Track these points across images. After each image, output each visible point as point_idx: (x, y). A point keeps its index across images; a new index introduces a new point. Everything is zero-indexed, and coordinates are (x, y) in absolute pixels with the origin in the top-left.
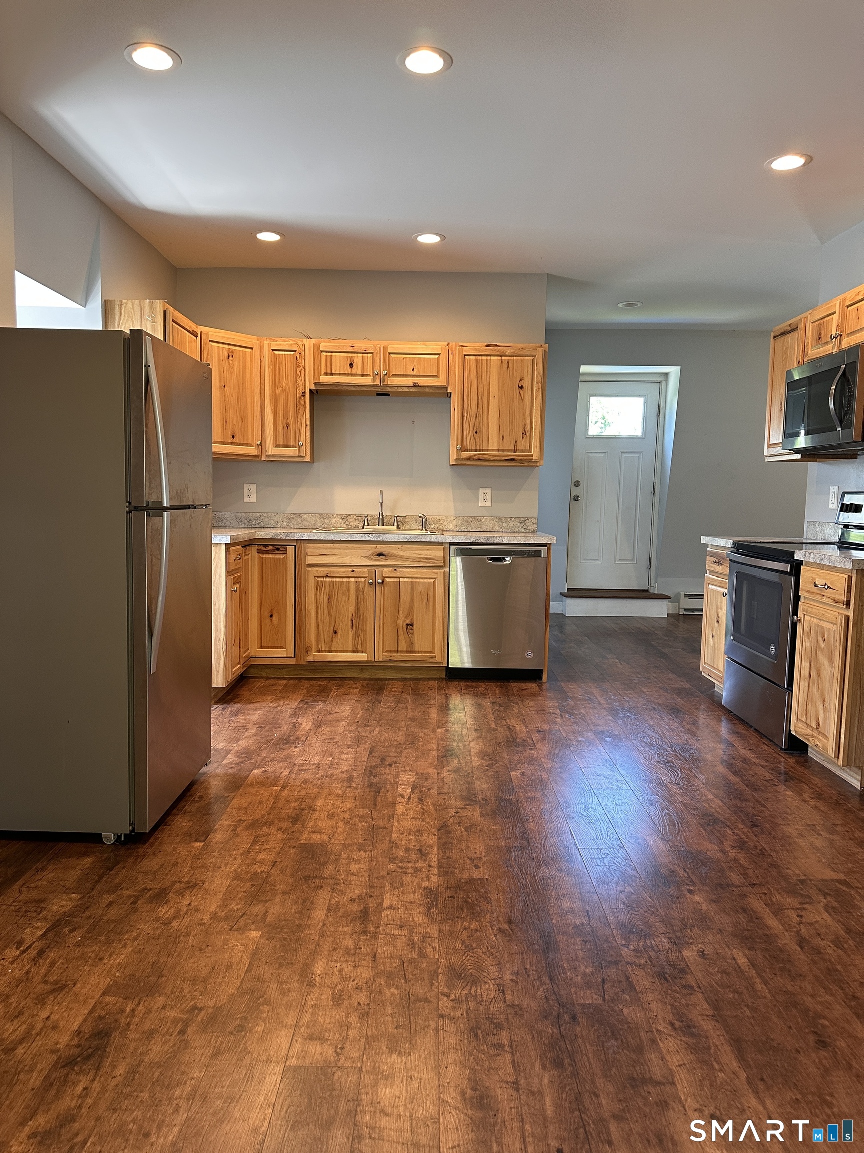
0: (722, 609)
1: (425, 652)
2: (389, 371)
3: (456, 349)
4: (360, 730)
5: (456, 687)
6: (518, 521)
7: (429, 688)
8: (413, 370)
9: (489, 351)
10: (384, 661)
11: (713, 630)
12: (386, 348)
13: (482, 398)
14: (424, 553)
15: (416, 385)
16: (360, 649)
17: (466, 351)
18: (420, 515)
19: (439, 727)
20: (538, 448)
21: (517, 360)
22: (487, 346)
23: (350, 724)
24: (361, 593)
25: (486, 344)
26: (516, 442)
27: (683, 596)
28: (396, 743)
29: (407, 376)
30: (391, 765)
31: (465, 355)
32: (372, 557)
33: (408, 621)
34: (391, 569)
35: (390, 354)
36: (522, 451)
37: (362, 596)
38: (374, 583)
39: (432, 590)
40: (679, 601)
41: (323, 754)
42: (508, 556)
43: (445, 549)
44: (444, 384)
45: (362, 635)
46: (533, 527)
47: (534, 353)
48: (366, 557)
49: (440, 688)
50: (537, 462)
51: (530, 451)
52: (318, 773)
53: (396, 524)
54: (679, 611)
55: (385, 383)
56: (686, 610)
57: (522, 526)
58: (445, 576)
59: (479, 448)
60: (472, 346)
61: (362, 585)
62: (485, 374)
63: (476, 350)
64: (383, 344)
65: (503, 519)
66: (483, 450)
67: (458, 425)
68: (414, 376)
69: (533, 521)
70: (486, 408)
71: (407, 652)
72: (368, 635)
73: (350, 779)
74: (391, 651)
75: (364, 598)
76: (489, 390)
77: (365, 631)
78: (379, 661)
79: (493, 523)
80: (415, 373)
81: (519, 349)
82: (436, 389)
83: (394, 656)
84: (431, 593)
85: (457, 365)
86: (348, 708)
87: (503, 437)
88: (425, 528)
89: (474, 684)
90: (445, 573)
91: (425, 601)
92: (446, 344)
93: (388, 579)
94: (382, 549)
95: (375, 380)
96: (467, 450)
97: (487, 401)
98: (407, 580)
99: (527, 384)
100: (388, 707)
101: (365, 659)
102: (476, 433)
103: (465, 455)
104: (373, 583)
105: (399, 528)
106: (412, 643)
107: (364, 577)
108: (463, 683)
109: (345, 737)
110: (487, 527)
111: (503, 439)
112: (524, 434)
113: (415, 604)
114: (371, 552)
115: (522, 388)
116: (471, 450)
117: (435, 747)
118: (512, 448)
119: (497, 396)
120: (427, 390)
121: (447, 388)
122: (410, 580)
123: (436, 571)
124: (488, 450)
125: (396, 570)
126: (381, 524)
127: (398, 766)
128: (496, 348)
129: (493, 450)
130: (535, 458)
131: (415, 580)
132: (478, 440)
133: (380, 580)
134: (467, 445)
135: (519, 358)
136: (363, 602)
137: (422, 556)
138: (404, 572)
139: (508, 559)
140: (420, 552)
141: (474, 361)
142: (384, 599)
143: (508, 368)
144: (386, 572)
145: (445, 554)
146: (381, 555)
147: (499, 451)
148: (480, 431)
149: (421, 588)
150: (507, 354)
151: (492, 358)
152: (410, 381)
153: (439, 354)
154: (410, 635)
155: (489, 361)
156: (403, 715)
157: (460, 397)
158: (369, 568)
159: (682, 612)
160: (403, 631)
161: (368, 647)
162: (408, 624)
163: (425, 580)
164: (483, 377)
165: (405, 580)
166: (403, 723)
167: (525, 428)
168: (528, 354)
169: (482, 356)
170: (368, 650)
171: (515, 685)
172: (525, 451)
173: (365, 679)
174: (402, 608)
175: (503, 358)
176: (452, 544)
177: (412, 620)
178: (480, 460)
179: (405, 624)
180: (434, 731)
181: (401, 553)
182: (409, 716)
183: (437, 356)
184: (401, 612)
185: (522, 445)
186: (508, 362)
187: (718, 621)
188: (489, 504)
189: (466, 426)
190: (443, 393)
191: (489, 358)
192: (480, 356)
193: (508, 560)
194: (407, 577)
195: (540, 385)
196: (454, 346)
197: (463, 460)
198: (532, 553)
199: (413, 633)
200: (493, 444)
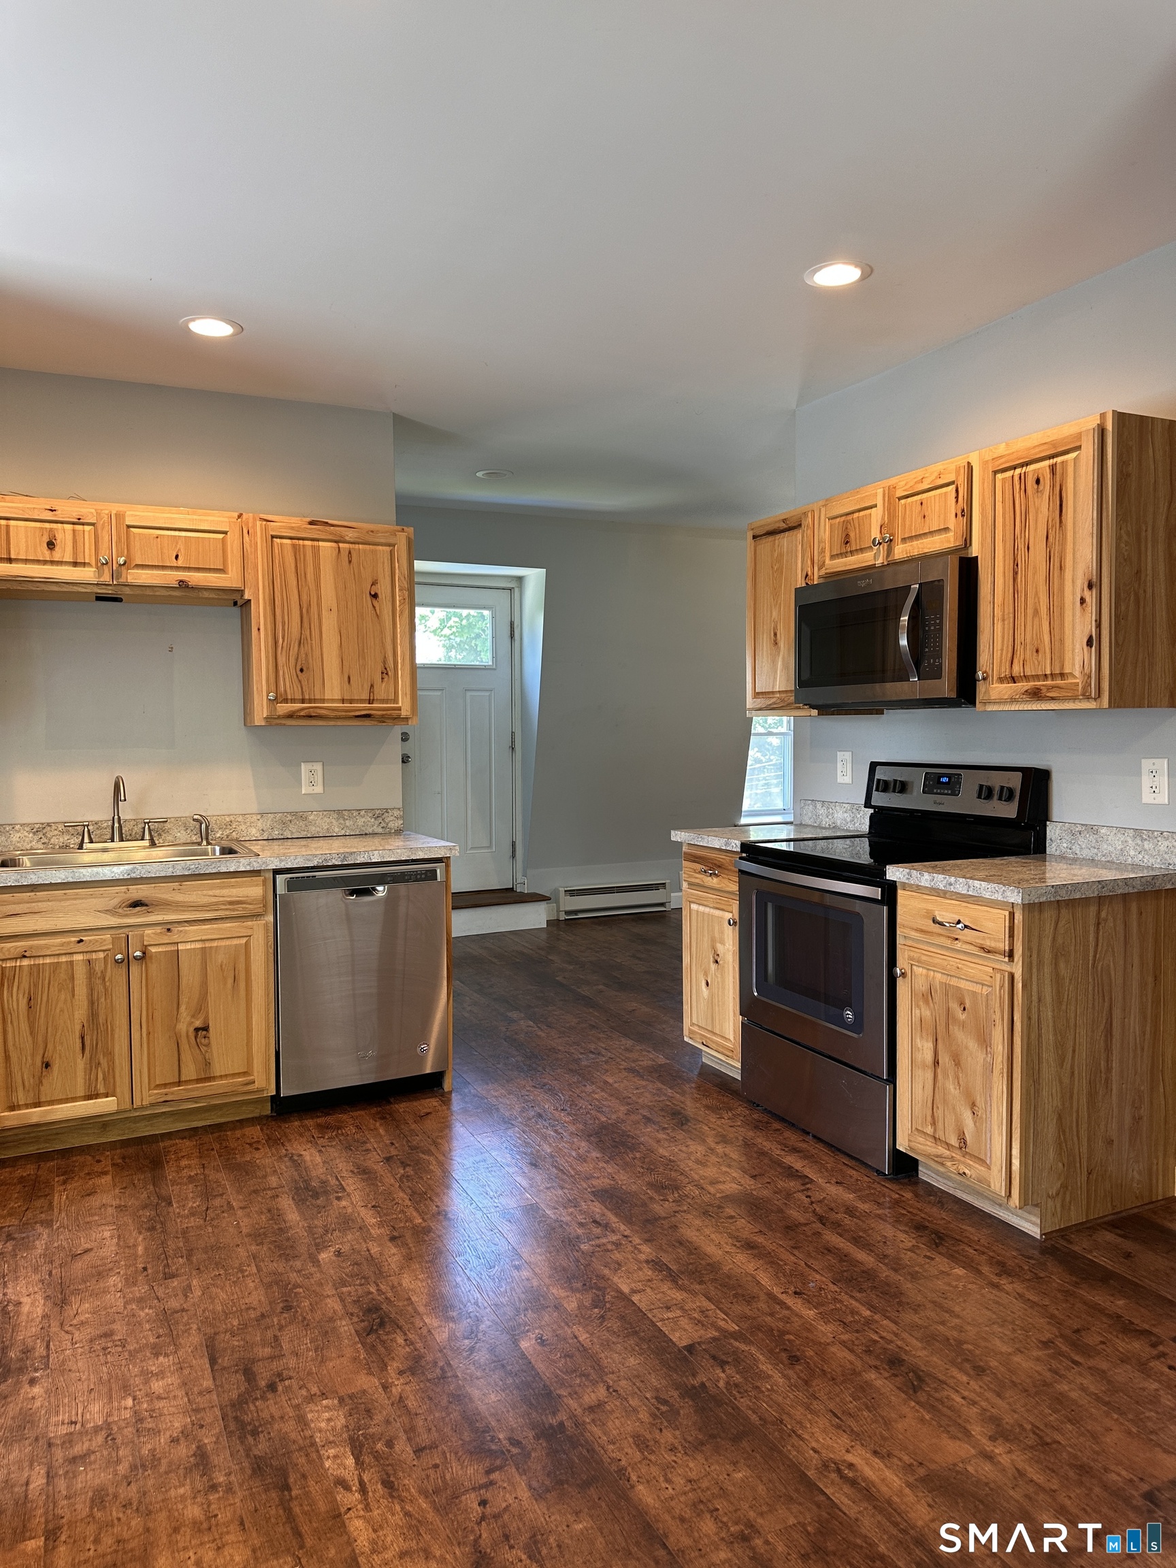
0: (723, 943)
1: (234, 1075)
2: (128, 556)
3: (254, 526)
4: (160, 1294)
5: (301, 1135)
6: (370, 815)
7: (250, 1145)
8: (177, 557)
9: (315, 531)
10: (152, 1105)
11: (706, 974)
12: (120, 516)
13: (308, 612)
14: (225, 892)
15: (183, 584)
16: (102, 1090)
17: (274, 529)
18: (196, 817)
19: (319, 1250)
20: (408, 696)
21: (365, 551)
22: (311, 523)
23: (130, 1281)
24: (98, 981)
25: (309, 519)
26: (372, 686)
27: (562, 894)
28: (253, 1314)
29: (164, 567)
30: (272, 1387)
31: (273, 537)
32: (120, 910)
33: (198, 1024)
34: (158, 929)
35: (129, 527)
36: (383, 701)
37: (101, 988)
38: (126, 960)
39: (242, 959)
40: (557, 902)
41: (105, 1390)
42: (379, 884)
43: (264, 882)
44: (236, 584)
45: (104, 1062)
46: (395, 824)
47: (391, 541)
48: (107, 911)
49: (273, 1142)
50: (407, 719)
51: (395, 700)
52: (118, 1461)
53: (147, 836)
54: (558, 915)
55: (122, 580)
56: (567, 913)
57: (377, 822)
58: (267, 930)
59: (307, 697)
60: (284, 522)
61: (98, 968)
62: (310, 570)
63: (292, 528)
64: (115, 508)
65: (346, 813)
66: (315, 701)
67: (267, 657)
68: (177, 568)
69: (396, 813)
70: (317, 630)
71: (198, 1081)
72: (117, 1062)
73: (202, 1460)
74: (165, 1085)
75: (106, 990)
76: (319, 598)
77: (110, 1054)
78: (142, 1108)
79: (328, 820)
80: (180, 563)
81: (367, 532)
82: (220, 593)
83: (172, 1093)
84: (241, 966)
85: (259, 553)
86: (107, 1234)
87: (349, 678)
88: (207, 839)
89: (330, 1119)
90: (266, 925)
91: (230, 981)
92: (236, 515)
93: (153, 950)
94: (137, 892)
95: (100, 574)
96: (286, 701)
97: (316, 616)
98: (193, 946)
99: (383, 589)
100: (193, 1214)
101: (114, 1108)
102: (302, 670)
103: (283, 708)
104: (123, 960)
105: (153, 844)
106: (208, 1064)
107: (104, 951)
108: (309, 1122)
109: (133, 1323)
110: (318, 829)
111: (349, 682)
112: (385, 673)
113: (211, 990)
114: (115, 901)
115: (375, 596)
116: (293, 701)
117: (338, 1306)
118: (365, 696)
119: (335, 609)
120: (206, 594)
121: (241, 592)
122: (198, 945)
123: (250, 923)
124: (323, 701)
125: (169, 930)
126: (116, 837)
127: (290, 1387)
128: (327, 528)
129: (333, 701)
130: (404, 713)
131: (208, 945)
132: (304, 683)
133: (138, 953)
134: (285, 691)
135: (367, 547)
136: (103, 1000)
137: (221, 899)
138: (186, 932)
139: (380, 888)
140: (217, 892)
141: (290, 548)
142: (147, 986)
143: (350, 562)
144: (148, 935)
145: (265, 891)
146: (136, 904)
147: (343, 701)
148: (308, 668)
149: (221, 958)
150: (347, 538)
151: (321, 544)
152: (172, 577)
153: (225, 533)
154: (203, 1049)
155: (316, 550)
156: (231, 1230)
157: (268, 608)
158: (113, 932)
159: (563, 917)
160: (189, 1041)
161: (118, 1084)
162: (197, 1030)
163: (228, 942)
164: (308, 576)
165: (188, 946)
166: (242, 1252)
167: (384, 662)
168: (382, 541)
169: (303, 539)
170: (118, 1090)
171: (402, 1107)
172: (387, 701)
173: (113, 1145)
174: (184, 1000)
175: (341, 545)
176: (277, 872)
177: (206, 1019)
178: (311, 717)
179: (192, 1029)
180: (316, 1262)
181: (179, 897)
182: (245, 1231)
183: (221, 536)
184: (183, 1008)
185: (382, 690)
186: (350, 553)
187: (717, 962)
188: (319, 789)
189: (282, 659)
190: (237, 602)
191: (316, 543)
192: (299, 539)
193: (381, 891)
194: (190, 940)
195: (406, 593)
196: (251, 521)
197: (279, 717)
198: (421, 874)
199: (208, 1045)
200: (332, 690)
